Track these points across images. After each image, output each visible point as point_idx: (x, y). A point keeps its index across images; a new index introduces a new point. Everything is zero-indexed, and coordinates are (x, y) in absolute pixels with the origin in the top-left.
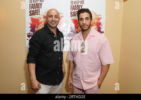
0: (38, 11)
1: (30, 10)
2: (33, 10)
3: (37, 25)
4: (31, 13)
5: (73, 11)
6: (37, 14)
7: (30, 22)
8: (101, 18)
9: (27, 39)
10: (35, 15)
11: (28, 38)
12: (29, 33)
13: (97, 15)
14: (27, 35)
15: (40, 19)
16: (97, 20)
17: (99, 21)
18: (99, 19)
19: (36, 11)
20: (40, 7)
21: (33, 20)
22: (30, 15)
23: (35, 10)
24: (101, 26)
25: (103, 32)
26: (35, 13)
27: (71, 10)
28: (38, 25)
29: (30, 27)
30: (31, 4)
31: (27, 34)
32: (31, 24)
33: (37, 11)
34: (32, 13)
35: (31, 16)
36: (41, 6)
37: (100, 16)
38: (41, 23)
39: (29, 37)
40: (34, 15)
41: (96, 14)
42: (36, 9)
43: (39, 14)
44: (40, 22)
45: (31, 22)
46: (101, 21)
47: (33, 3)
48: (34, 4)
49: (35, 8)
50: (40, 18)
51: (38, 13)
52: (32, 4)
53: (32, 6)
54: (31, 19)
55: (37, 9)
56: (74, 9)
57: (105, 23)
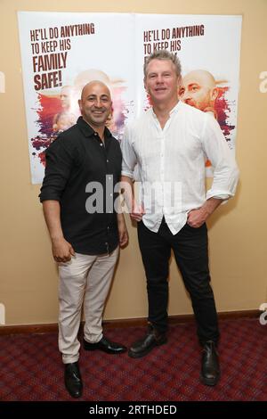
0: (57, 76)
1: (36, 74)
2: (44, 72)
3: (56, 115)
4: (38, 83)
6: (56, 86)
7: (38, 106)
8: (226, 89)
9: (34, 154)
10: (50, 87)
11: (34, 150)
12: (38, 137)
13: (216, 80)
14: (31, 143)
15: (63, 98)
16: (216, 95)
17: (221, 98)
18: (221, 92)
19: (52, 77)
20: (62, 64)
21: (44, 100)
22: (36, 86)
23: (50, 74)
24: (226, 111)
25: (233, 127)
26: (50, 80)
29: (39, 121)
30: (38, 55)
31: (32, 139)
32: (41, 114)
33: (54, 76)
34: (41, 83)
35: (40, 91)
36: (64, 61)
37: (225, 82)
39: (38, 149)
40: (47, 87)
42: (52, 71)
43: (61, 84)
44: (64, 106)
45: (41, 108)
46: (228, 97)
47: (43, 54)
48: (46, 56)
49: (50, 69)
50: (65, 96)
51: (58, 82)
52: (41, 57)
53: (41, 63)
54: (39, 98)
55: (55, 70)
57: (236, 103)
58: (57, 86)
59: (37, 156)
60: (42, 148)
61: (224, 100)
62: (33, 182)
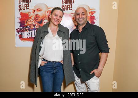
1: (19, 4)
2: (23, 4)
3: (26, 20)
5: (64, 5)
7: (20, 17)
8: (95, 12)
9: (17, 35)
10: (25, 9)
11: (17, 33)
12: (19, 28)
14: (16, 31)
16: (91, 14)
17: (92, 16)
18: (92, 13)
20: (30, 1)
21: (22, 14)
22: (19, 9)
24: (95, 21)
26: (25, 7)
27: (62, 4)
28: (28, 19)
29: (19, 22)
31: (16, 29)
32: (20, 19)
33: (26, 5)
34: (21, 8)
35: (20, 11)
38: (31, 18)
39: (19, 33)
40: (23, 10)
41: (89, 8)
43: (29, 9)
44: (29, 17)
45: (21, 17)
46: (95, 15)
49: (25, 3)
50: (30, 13)
54: (20, 13)
55: (27, 3)
56: (65, 2)
57: (98, 17)
58: (27, 9)
59: (18, 36)
60: (20, 33)
61: (94, 16)
62: (16, 46)
